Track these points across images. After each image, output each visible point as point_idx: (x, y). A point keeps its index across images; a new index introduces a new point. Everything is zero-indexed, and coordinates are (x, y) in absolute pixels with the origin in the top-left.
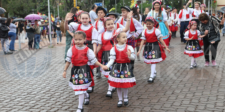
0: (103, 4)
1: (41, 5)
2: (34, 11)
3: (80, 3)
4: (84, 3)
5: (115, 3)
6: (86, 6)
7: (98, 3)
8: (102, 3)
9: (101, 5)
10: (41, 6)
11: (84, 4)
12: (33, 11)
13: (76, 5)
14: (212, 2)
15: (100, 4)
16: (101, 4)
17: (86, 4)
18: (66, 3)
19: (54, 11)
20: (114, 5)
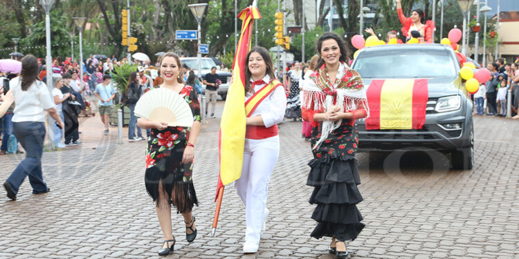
0: (200, 34)
1: (37, 26)
2: (18, 44)
3: (141, 27)
4: (154, 26)
5: (234, 31)
6: (158, 34)
7: (185, 32)
8: (196, 31)
9: (193, 35)
10: (37, 31)
11: (153, 30)
12: (15, 42)
13: (129, 34)
14: (485, 34)
15: (192, 33)
16: (194, 33)
17: (159, 30)
18: (105, 26)
19: (71, 44)
20: (229, 36)
